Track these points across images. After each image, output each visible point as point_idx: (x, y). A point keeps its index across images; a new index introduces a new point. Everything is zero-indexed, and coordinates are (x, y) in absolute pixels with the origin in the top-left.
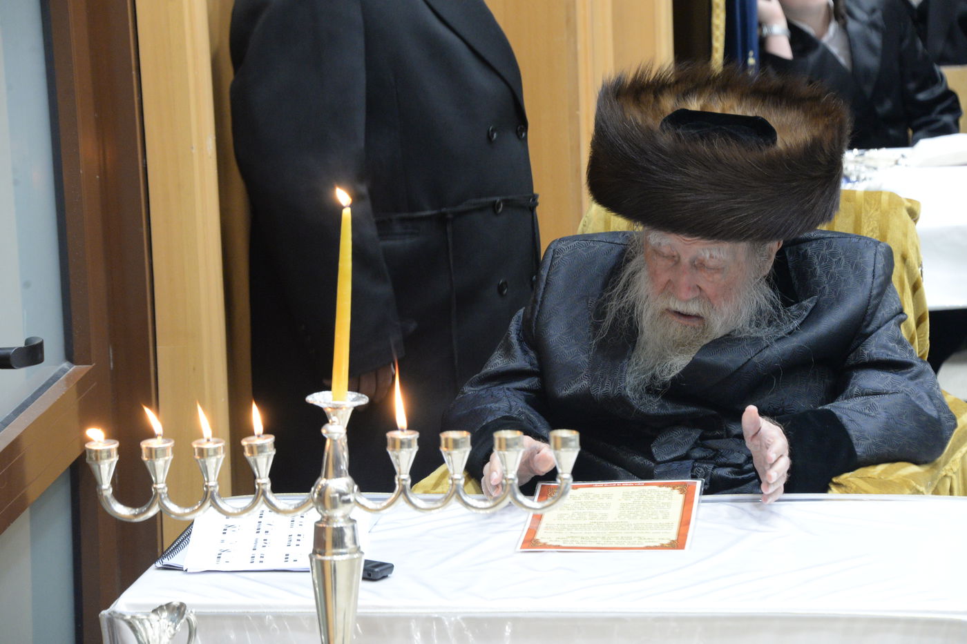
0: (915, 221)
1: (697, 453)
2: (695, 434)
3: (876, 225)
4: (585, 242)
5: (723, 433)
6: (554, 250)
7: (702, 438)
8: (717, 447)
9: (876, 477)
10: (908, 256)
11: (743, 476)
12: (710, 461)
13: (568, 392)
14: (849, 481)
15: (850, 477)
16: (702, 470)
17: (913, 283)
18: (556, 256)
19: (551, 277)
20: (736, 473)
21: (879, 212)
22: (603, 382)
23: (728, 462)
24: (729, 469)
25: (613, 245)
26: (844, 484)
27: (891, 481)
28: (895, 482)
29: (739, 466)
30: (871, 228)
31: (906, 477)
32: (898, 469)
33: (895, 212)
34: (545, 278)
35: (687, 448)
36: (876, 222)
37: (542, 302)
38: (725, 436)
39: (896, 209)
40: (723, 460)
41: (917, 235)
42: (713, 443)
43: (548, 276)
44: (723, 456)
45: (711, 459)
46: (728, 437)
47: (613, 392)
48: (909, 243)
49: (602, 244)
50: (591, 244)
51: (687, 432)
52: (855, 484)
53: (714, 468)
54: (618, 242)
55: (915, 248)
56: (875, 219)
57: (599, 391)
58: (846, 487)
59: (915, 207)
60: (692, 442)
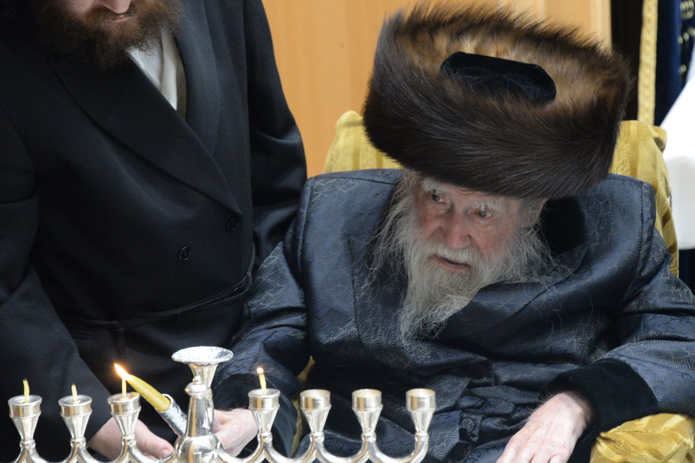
0: (662, 150)
1: (466, 403)
2: (463, 383)
3: (626, 158)
4: (343, 180)
5: (492, 380)
6: (312, 188)
7: (471, 386)
8: (485, 395)
9: (643, 431)
10: (658, 188)
11: (511, 427)
12: (477, 411)
13: (335, 338)
14: (617, 435)
15: (618, 431)
16: (471, 421)
17: (663, 215)
18: (315, 193)
19: (312, 215)
20: (504, 423)
21: (628, 144)
22: (376, 331)
23: (496, 412)
24: (497, 420)
25: (374, 184)
26: (612, 439)
27: (658, 434)
28: (662, 436)
29: (507, 416)
30: (621, 162)
31: (672, 429)
32: (664, 422)
33: (644, 144)
34: (305, 215)
35: (456, 397)
36: (626, 155)
37: (304, 241)
38: (493, 384)
39: (645, 140)
40: (491, 410)
41: (665, 165)
42: (481, 391)
43: (308, 213)
44: (491, 406)
45: (479, 407)
46: (496, 385)
47: (387, 342)
48: (659, 174)
49: (361, 182)
50: (351, 182)
51: (455, 380)
52: (623, 438)
53: (483, 418)
54: (379, 180)
55: (664, 180)
56: (626, 152)
57: (371, 341)
58: (614, 441)
59: (662, 137)
60: (460, 393)
